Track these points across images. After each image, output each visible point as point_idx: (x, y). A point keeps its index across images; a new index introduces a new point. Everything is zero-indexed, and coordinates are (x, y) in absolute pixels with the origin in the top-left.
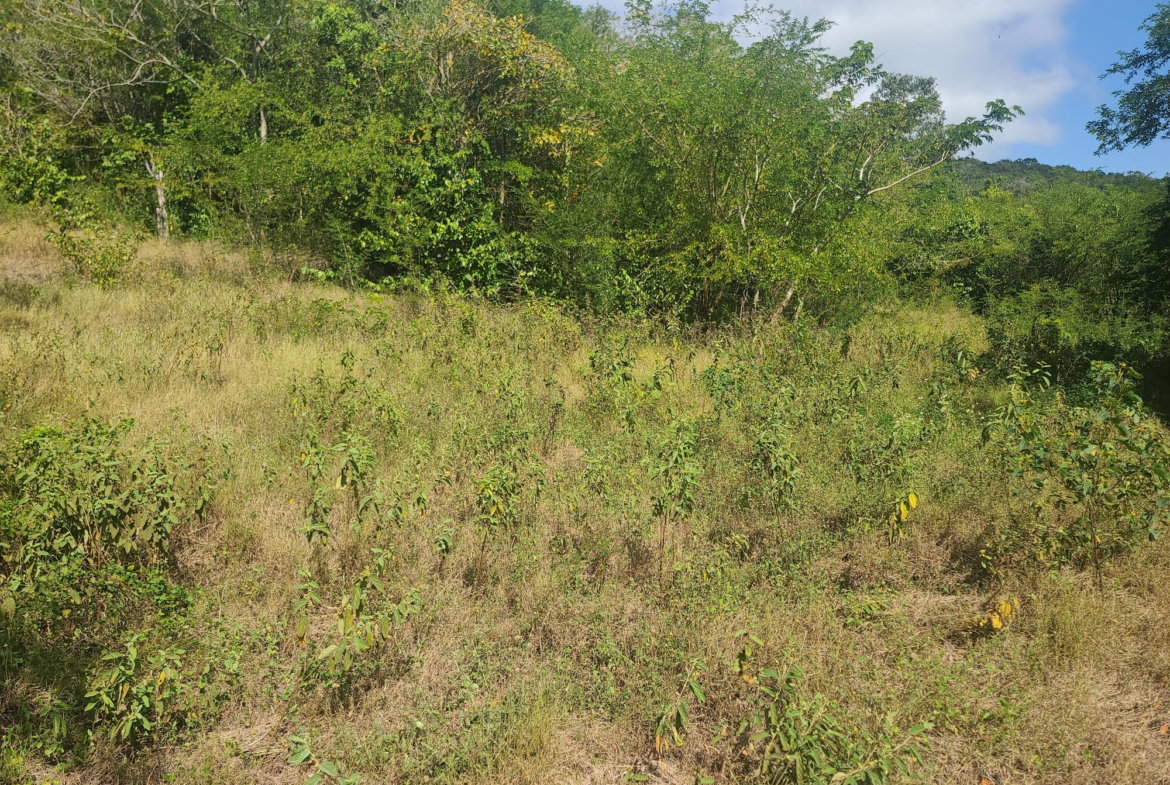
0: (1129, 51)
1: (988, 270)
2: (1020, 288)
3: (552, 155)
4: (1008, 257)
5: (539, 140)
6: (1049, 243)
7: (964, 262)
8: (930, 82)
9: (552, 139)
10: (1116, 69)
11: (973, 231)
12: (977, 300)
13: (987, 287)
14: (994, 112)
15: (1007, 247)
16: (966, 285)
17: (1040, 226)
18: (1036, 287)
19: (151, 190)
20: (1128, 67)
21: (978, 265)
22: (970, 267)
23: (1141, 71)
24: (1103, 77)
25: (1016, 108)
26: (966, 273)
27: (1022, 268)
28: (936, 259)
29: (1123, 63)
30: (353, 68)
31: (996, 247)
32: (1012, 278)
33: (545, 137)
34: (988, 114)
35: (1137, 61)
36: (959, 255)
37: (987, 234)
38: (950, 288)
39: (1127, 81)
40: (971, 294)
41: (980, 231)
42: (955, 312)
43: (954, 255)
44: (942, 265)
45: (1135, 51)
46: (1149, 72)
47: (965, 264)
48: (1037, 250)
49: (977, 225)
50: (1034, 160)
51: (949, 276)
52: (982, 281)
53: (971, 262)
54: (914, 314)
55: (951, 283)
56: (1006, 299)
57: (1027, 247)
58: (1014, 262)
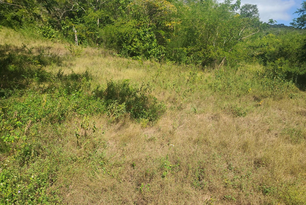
0: (299, 9)
1: (268, 55)
2: (275, 59)
3: (169, 29)
4: (273, 52)
5: (167, 25)
6: (283, 48)
7: (262, 53)
8: (256, 6)
9: (170, 25)
10: (297, 12)
11: (265, 45)
12: (264, 62)
13: (267, 59)
14: (270, 22)
15: (273, 49)
16: (262, 59)
17: (281, 44)
18: (279, 59)
19: (74, 35)
20: (299, 12)
21: (266, 54)
22: (264, 54)
23: (302, 13)
24: (293, 14)
25: (275, 21)
26: (262, 56)
27: (276, 55)
28: (255, 52)
29: (298, 11)
30: (124, 8)
31: (270, 49)
32: (274, 57)
33: (168, 24)
34: (269, 22)
35: (301, 11)
36: (261, 51)
37: (268, 46)
38: (258, 60)
39: (299, 15)
40: (263, 61)
41: (267, 45)
42: (259, 65)
43: (260, 51)
44: (256, 54)
45: (300, 9)
46: (303, 13)
47: (262, 54)
48: (280, 50)
49: (266, 44)
50: (283, 24)
51: (258, 57)
52: (266, 58)
53: (264, 53)
54: (249, 66)
55: (259, 58)
56: (272, 62)
57: (278, 50)
58: (274, 53)
